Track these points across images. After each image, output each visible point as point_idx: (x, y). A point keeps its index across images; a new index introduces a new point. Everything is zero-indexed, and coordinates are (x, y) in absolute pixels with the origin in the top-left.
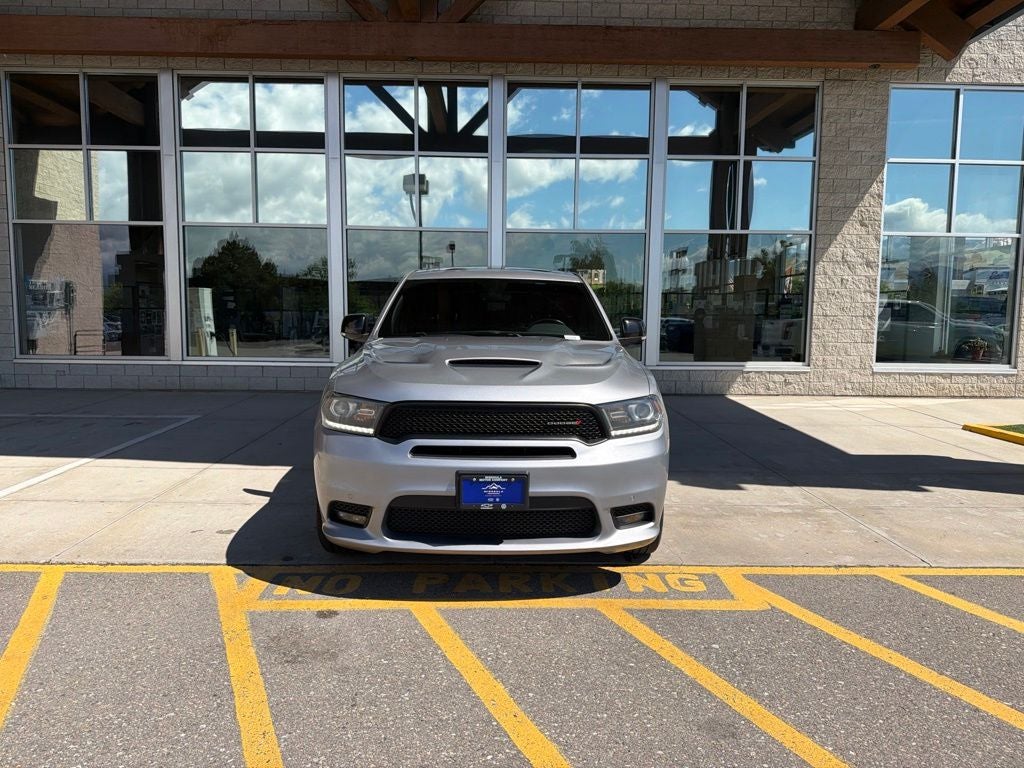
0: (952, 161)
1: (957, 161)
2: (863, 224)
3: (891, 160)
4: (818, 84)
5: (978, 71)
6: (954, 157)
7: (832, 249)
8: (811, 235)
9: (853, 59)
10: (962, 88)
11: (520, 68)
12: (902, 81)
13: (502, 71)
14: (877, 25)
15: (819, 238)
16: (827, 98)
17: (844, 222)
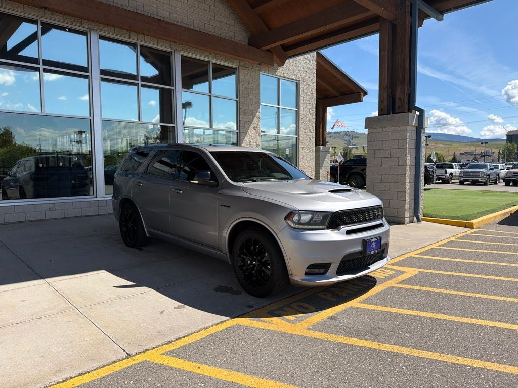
0: (278, 106)
1: (280, 106)
2: (255, 129)
3: (262, 103)
4: (236, 67)
5: (285, 72)
6: (279, 105)
7: (246, 139)
8: (237, 133)
9: (254, 60)
10: (280, 78)
11: (107, 29)
12: (264, 71)
13: (97, 28)
14: (262, 47)
15: (241, 134)
16: (240, 74)
17: (249, 128)
